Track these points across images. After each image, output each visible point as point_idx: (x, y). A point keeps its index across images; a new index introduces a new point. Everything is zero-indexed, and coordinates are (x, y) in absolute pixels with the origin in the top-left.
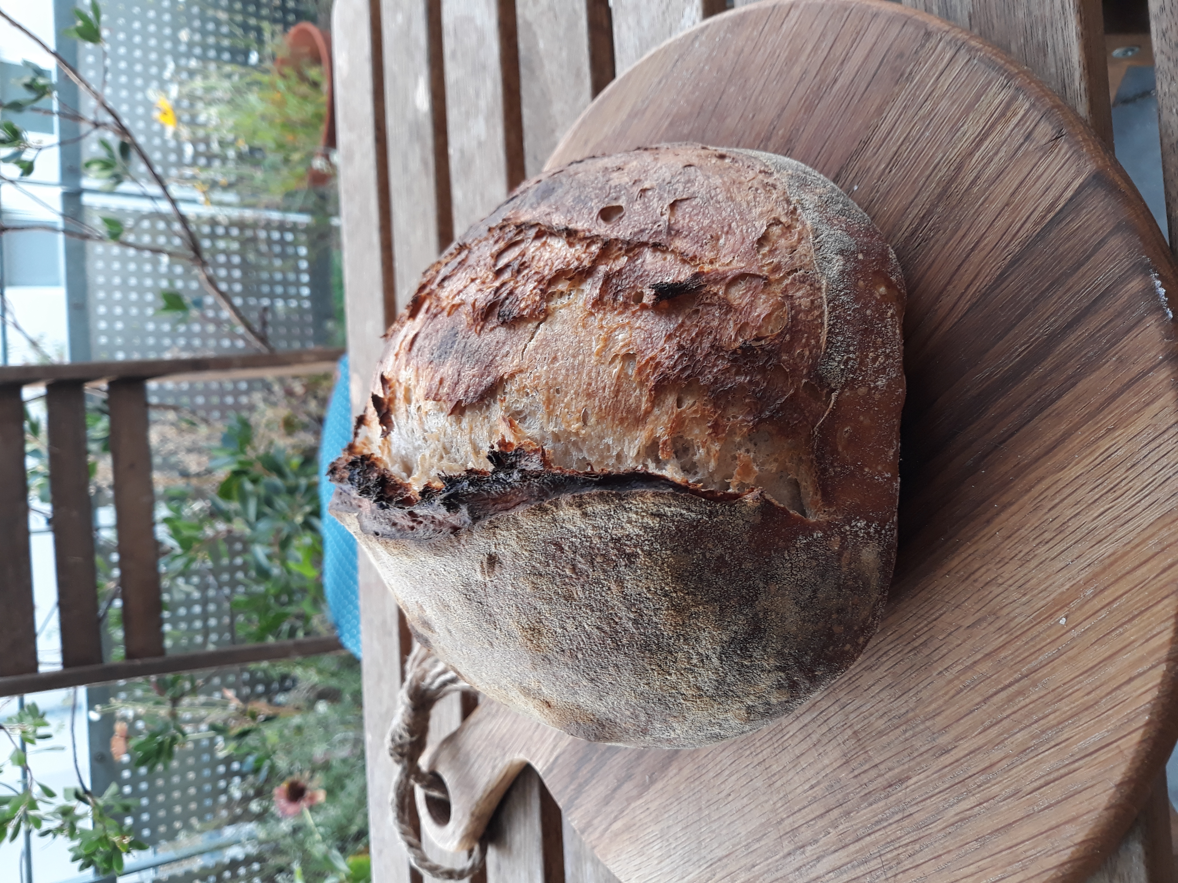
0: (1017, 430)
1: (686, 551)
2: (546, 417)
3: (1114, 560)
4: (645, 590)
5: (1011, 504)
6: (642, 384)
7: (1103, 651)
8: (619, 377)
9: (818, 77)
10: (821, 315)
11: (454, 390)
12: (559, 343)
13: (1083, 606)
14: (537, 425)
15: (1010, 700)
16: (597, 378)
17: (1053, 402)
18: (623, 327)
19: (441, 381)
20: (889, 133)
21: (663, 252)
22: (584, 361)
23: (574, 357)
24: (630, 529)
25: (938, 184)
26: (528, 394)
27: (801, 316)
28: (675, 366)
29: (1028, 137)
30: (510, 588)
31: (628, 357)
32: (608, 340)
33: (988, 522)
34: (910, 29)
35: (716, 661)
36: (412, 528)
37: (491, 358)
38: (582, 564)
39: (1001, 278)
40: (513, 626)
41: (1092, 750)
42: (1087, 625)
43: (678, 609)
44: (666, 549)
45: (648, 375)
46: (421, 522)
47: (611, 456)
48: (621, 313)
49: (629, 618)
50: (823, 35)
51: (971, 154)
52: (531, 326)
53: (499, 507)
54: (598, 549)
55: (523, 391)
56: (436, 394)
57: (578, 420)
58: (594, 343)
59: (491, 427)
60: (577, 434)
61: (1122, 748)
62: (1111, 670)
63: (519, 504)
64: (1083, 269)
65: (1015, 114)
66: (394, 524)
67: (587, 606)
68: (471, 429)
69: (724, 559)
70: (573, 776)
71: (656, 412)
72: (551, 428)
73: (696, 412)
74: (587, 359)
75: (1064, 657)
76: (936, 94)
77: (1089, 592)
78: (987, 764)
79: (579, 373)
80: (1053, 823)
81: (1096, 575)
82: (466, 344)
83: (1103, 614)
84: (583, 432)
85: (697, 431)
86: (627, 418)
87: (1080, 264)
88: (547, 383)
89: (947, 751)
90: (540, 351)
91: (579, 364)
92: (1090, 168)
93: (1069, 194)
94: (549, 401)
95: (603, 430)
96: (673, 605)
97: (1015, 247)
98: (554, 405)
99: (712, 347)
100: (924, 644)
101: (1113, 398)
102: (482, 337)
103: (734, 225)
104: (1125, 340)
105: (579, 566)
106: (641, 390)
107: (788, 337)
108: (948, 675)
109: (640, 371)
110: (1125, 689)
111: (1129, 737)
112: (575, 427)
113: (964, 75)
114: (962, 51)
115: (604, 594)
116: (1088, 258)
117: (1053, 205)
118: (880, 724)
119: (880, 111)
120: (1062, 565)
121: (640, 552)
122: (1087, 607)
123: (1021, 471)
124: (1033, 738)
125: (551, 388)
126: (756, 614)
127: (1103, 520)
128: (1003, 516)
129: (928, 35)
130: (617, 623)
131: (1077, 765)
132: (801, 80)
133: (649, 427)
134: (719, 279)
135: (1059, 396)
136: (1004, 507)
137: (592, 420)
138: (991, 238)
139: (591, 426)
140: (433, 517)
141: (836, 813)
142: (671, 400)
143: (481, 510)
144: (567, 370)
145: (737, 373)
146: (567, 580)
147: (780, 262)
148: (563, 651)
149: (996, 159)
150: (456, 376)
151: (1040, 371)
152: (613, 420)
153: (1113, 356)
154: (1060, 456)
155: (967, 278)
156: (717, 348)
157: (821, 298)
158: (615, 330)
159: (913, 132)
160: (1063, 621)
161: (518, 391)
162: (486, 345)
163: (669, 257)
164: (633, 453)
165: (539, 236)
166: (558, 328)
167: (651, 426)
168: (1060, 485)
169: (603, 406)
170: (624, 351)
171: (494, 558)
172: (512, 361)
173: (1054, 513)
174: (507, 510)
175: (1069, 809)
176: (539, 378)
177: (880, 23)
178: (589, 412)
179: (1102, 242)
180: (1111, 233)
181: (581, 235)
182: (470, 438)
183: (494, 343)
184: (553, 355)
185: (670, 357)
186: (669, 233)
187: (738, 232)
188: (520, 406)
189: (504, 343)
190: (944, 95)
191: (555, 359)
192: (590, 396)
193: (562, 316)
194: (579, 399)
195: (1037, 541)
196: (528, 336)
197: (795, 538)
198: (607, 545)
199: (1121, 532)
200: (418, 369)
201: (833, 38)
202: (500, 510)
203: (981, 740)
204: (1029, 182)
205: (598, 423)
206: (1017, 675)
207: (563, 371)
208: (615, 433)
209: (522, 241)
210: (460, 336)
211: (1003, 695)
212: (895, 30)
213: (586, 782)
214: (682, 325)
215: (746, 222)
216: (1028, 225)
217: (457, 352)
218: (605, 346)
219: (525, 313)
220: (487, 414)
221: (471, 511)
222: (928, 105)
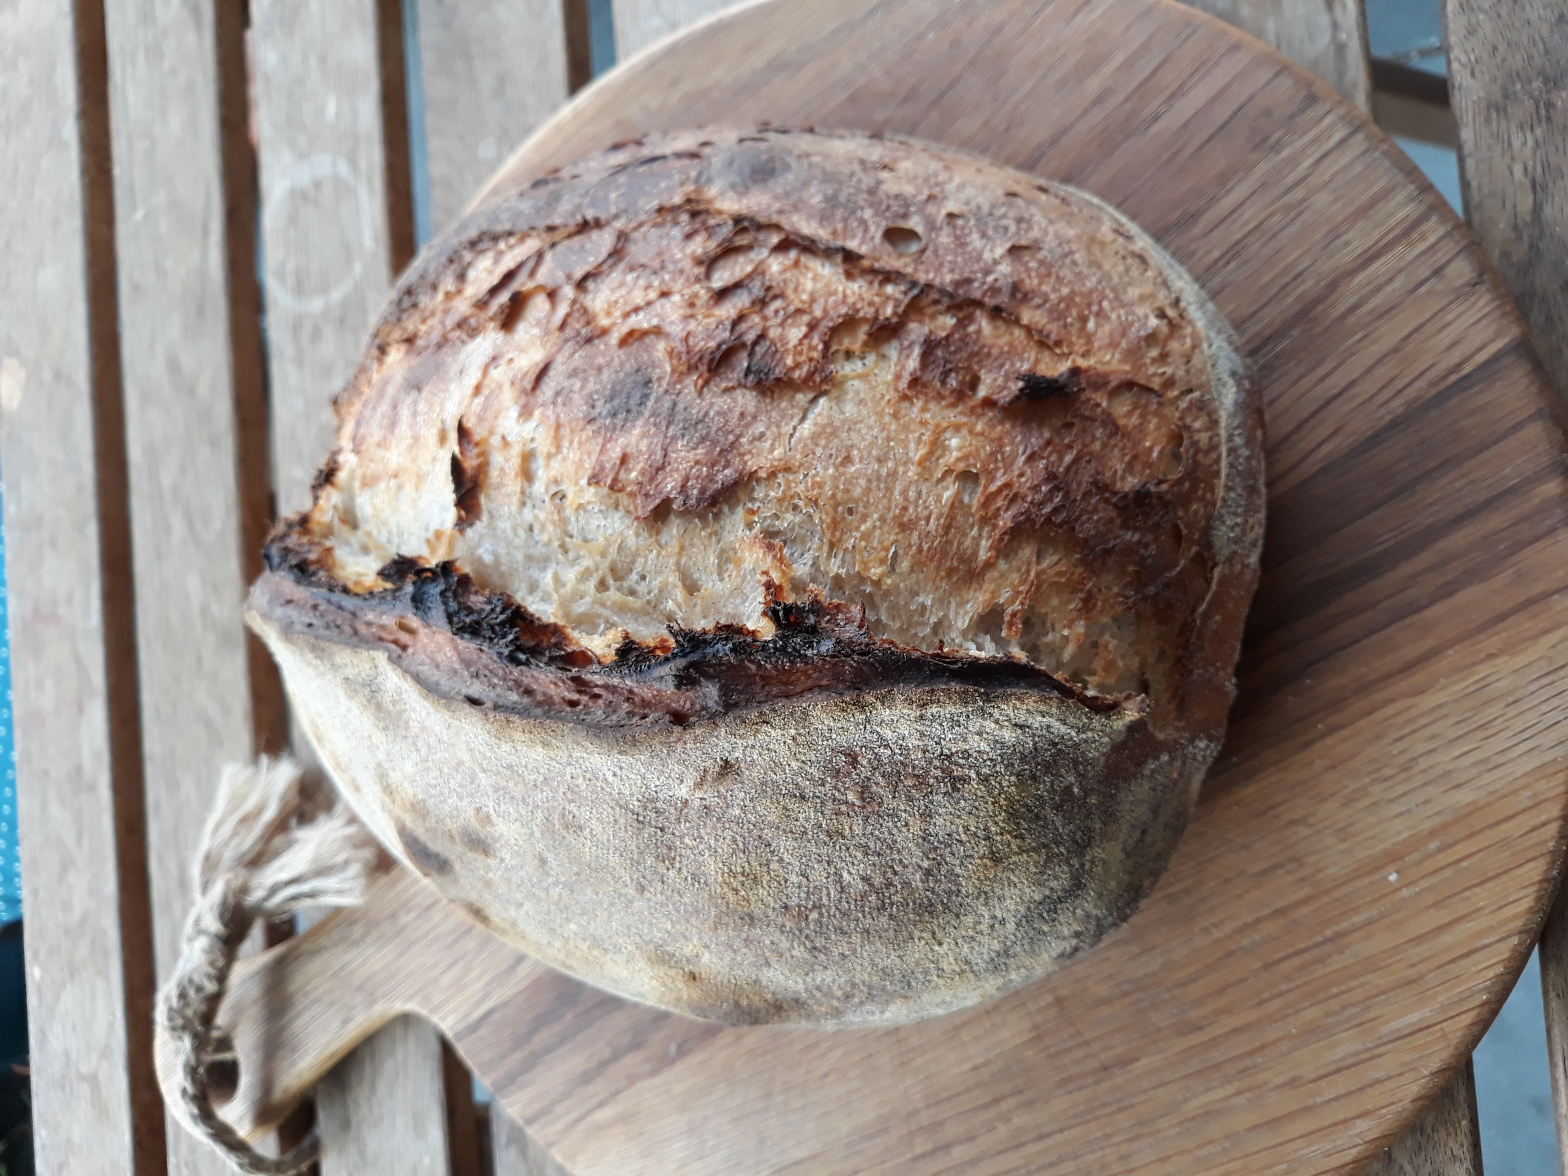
0: (1366, 637)
1: (1034, 778)
2: (826, 548)
3: (1474, 809)
4: (961, 830)
5: (1341, 727)
6: (985, 521)
7: (1441, 916)
8: (953, 505)
9: (1128, 106)
10: (1218, 461)
11: (652, 479)
12: (853, 435)
13: (1420, 862)
14: (808, 558)
15: (1302, 968)
16: (917, 501)
17: (1421, 609)
18: (957, 428)
19: (624, 459)
20: (1232, 212)
21: (1007, 321)
22: (896, 472)
23: (880, 461)
24: (975, 743)
25: (1298, 299)
26: (795, 508)
27: (1200, 457)
28: (1042, 504)
29: (1437, 272)
30: (737, 812)
31: (967, 477)
32: (937, 446)
33: (1307, 745)
34: (1286, 83)
35: (1011, 926)
36: (573, 704)
37: (731, 438)
38: (880, 787)
39: (1374, 440)
40: (711, 867)
41: (1406, 1032)
42: (1424, 884)
43: (996, 858)
44: (1012, 774)
45: (998, 509)
46: (597, 696)
47: (924, 624)
48: (953, 405)
49: (919, 867)
50: (1145, 48)
51: (1353, 272)
52: (802, 398)
53: (775, 690)
54: (914, 767)
55: (789, 502)
56: (615, 480)
57: (882, 562)
58: (912, 446)
59: (723, 551)
60: (877, 583)
61: (1447, 1030)
62: (1447, 938)
63: (810, 689)
64: (1486, 455)
65: (1423, 237)
66: (528, 692)
67: (858, 846)
68: (682, 548)
69: (1071, 791)
70: (520, 1041)
71: (1002, 565)
72: (835, 567)
73: (1059, 574)
74: (901, 470)
75: (1388, 921)
76: (1312, 181)
77: (1433, 845)
78: (1257, 1044)
79: (888, 489)
80: (1341, 1117)
81: (1445, 827)
82: (675, 404)
83: (1447, 873)
84: (889, 581)
85: (1055, 602)
86: (957, 569)
87: (1484, 447)
88: (834, 496)
89: (1200, 1028)
90: (823, 442)
91: (888, 475)
92: (1514, 332)
93: (1482, 357)
94: (835, 524)
95: (918, 583)
96: (992, 853)
97: (1397, 406)
98: (843, 533)
99: (1095, 483)
100: (1187, 892)
101: (1502, 617)
102: (708, 395)
103: (1105, 304)
104: (1528, 551)
105: (874, 788)
106: (981, 529)
107: (1187, 485)
108: (1217, 934)
109: (986, 503)
110: (1462, 962)
111: (1457, 1019)
112: (875, 572)
113: (1358, 168)
114: (1360, 136)
115: (895, 831)
116: (1497, 441)
117: (1458, 366)
118: (1102, 990)
119: (1224, 179)
120: (1403, 808)
121: (974, 776)
122: (1427, 863)
123: (1364, 688)
124: (1328, 1015)
125: (838, 505)
126: (1082, 865)
127: (1467, 761)
128: (1329, 741)
129: (1312, 99)
130: (895, 873)
131: (1382, 1049)
132: (1099, 100)
133: (989, 586)
134: (1099, 382)
135: (1431, 603)
136: (1332, 730)
137: (905, 565)
138: (1365, 389)
139: (900, 575)
140: (631, 691)
141: (1011, 1102)
142: (1027, 552)
143: (740, 693)
144: (869, 481)
145: (1125, 526)
146: (844, 808)
147: (1173, 375)
148: (786, 907)
149: (1389, 288)
150: (659, 456)
151: (1408, 568)
152: (938, 568)
153: (1511, 566)
154: (1418, 678)
155: (1321, 433)
156: (1100, 487)
157: (1218, 435)
158: (945, 430)
159: (1272, 221)
160: (1393, 877)
161: (780, 500)
162: (718, 413)
163: (1018, 333)
164: (962, 623)
165: (783, 247)
166: (850, 409)
167: (993, 586)
168: (1414, 712)
169: (925, 547)
170: (961, 466)
171: (732, 766)
172: (772, 449)
173: (1401, 745)
174: (788, 696)
175: (1368, 1101)
176: (820, 485)
177: (1242, 59)
178: (901, 552)
179: (1517, 427)
180: (1531, 419)
181: (866, 263)
182: (678, 564)
183: (737, 414)
184: (844, 453)
185: (1035, 488)
186: (1013, 295)
187: (1114, 316)
188: (782, 525)
189: (755, 417)
190: (1325, 185)
191: (848, 460)
192: (905, 527)
193: (858, 392)
194: (886, 528)
195: (1373, 777)
196: (798, 414)
197: (1145, 762)
198: (931, 763)
199: (1488, 778)
200: (558, 426)
201: (1160, 59)
202: (776, 697)
203: (1253, 1015)
204: (1428, 330)
205: (912, 569)
206: (1319, 939)
207: (863, 482)
208: (937, 589)
209: (750, 247)
210: (657, 390)
211: (1295, 961)
212: (1264, 75)
213: (548, 1050)
214: (1049, 443)
215: (1123, 305)
216: (1421, 383)
217: (654, 414)
218: (931, 453)
219: (796, 374)
220: (716, 527)
221: (725, 692)
222: (1298, 194)
